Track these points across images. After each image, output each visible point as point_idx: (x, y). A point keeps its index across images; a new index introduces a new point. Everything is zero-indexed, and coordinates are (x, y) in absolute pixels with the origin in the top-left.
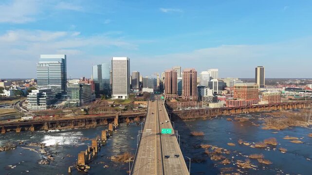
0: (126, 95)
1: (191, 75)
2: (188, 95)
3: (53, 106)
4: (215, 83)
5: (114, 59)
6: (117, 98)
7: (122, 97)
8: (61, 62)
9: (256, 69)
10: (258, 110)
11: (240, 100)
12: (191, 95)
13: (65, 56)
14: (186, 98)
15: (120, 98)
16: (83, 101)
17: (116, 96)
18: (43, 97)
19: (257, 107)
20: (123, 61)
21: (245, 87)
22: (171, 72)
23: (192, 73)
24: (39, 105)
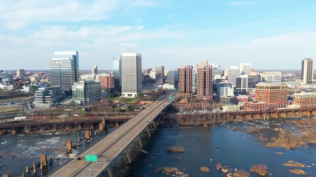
0: (136, 93)
1: (205, 72)
2: (201, 95)
3: (59, 104)
5: (124, 55)
6: (126, 96)
7: (131, 95)
8: (72, 58)
9: (303, 62)
12: (205, 95)
13: (77, 53)
14: (199, 98)
15: (129, 97)
16: (88, 99)
17: (125, 95)
18: (49, 95)
21: (267, 88)
22: (185, 68)
24: (45, 103)
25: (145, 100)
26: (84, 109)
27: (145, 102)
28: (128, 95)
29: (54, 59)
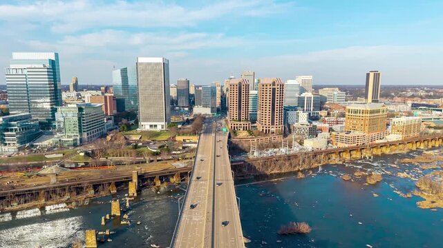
0: (164, 123)
1: (274, 89)
2: (267, 123)
3: (32, 146)
4: (309, 98)
5: (141, 60)
6: (147, 128)
7: (156, 126)
8: (48, 65)
9: (368, 75)
10: (387, 151)
11: (357, 133)
12: (273, 123)
13: (56, 55)
14: (265, 129)
15: (153, 129)
16: (85, 136)
17: (145, 126)
18: (12, 130)
19: (384, 145)
20: (157, 64)
21: (367, 112)
22: (240, 83)
23: (276, 87)
24: (6, 144)
25: (183, 135)
26: (82, 154)
27: (185, 137)
28: (151, 126)
29: (12, 66)
